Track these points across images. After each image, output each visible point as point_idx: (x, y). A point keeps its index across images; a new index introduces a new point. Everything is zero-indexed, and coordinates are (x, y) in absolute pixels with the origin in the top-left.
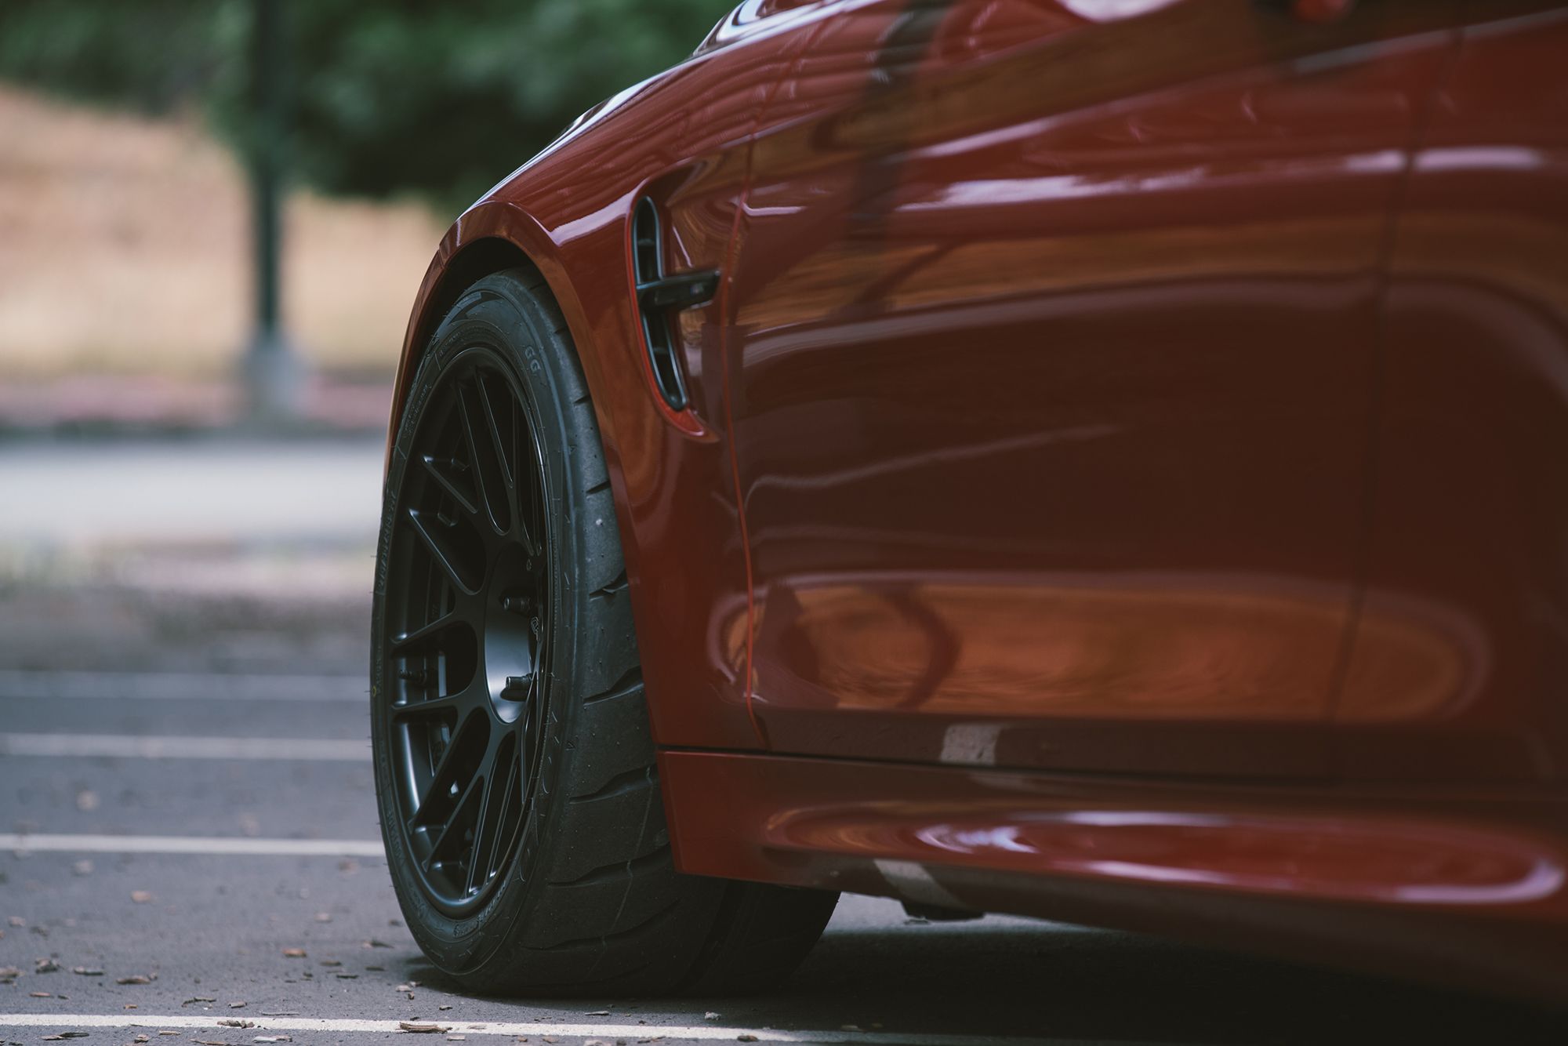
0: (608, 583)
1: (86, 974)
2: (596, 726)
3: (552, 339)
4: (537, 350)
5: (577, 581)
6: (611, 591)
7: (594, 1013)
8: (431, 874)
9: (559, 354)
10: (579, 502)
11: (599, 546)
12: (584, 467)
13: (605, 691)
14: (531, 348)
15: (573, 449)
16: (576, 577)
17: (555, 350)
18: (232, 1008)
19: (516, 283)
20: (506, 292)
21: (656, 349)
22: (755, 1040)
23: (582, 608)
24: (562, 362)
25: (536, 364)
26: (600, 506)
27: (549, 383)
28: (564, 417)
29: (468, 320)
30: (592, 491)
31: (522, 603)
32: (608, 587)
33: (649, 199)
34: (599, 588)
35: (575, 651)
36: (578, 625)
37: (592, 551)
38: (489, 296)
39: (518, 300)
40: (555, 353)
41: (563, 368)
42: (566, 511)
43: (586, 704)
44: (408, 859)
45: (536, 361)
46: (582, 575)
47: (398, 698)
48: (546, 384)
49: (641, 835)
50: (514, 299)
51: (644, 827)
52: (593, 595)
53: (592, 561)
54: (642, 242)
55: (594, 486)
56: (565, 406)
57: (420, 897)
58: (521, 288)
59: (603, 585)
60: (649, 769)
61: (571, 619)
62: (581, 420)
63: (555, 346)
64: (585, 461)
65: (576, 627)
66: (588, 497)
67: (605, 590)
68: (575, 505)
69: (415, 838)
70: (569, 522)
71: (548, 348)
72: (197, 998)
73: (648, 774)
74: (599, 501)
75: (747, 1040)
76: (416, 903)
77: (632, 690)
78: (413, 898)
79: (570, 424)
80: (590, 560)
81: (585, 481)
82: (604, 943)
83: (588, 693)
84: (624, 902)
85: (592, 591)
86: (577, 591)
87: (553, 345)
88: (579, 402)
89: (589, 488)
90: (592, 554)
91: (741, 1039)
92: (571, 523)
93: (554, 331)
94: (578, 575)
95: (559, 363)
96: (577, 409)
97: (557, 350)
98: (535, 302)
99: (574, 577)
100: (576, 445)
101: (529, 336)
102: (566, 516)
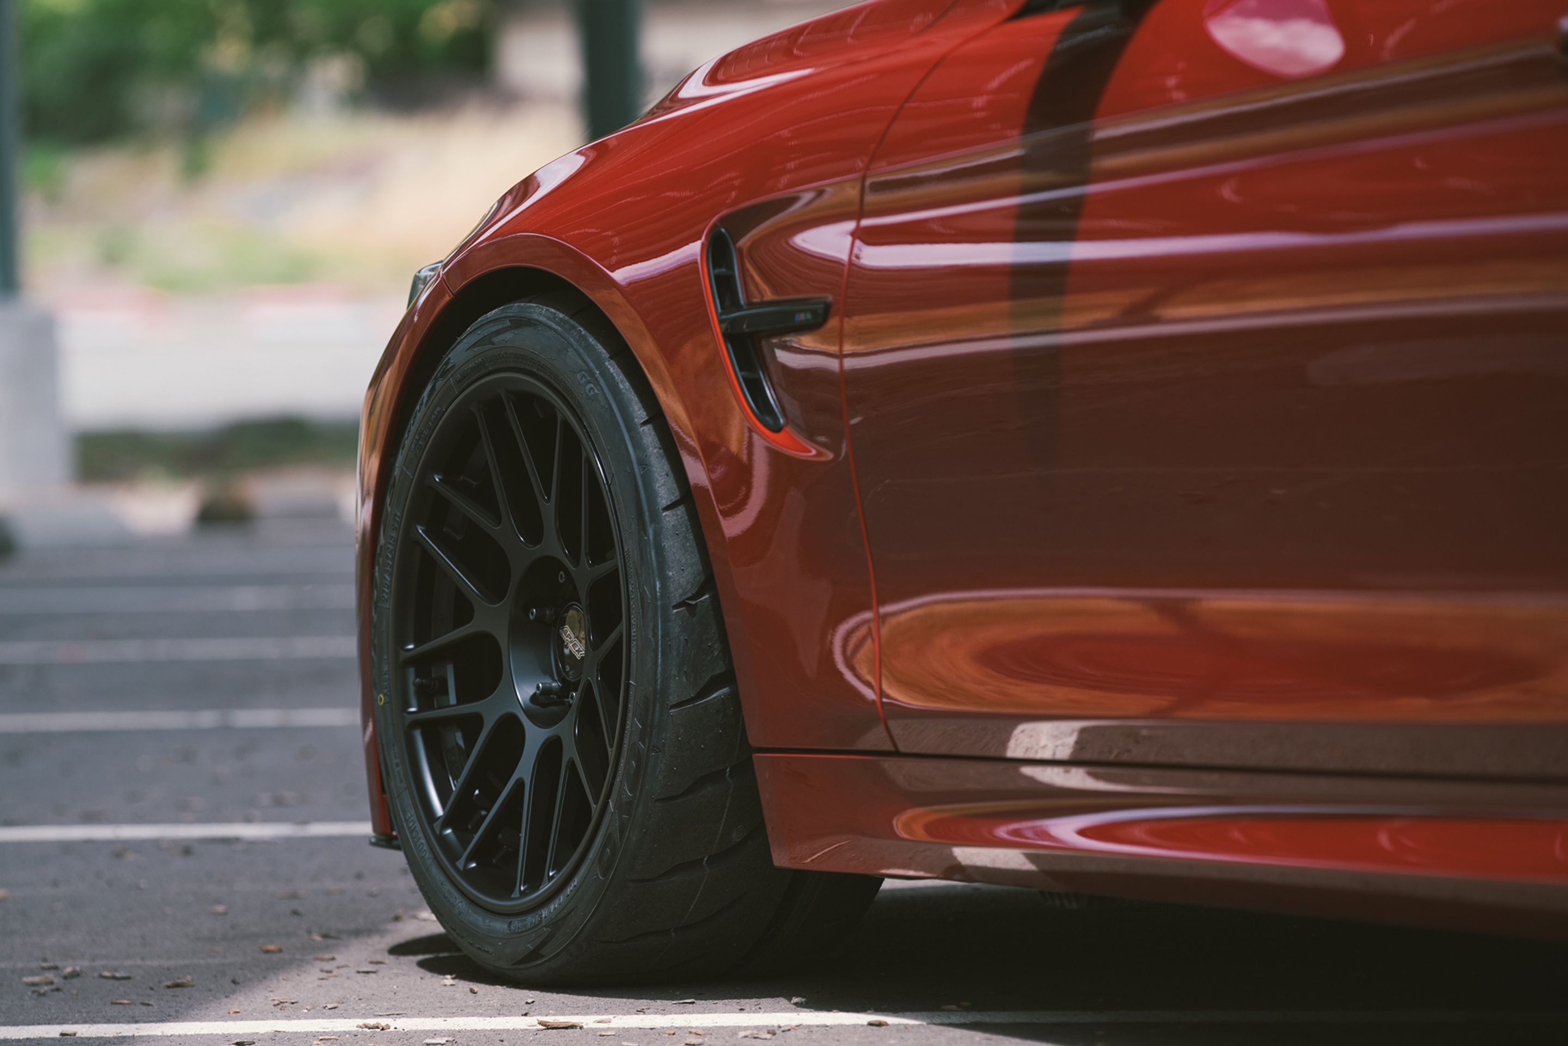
0: (689, 595)
1: (114, 978)
2: (682, 731)
3: (607, 363)
4: (592, 374)
5: (658, 594)
6: (693, 602)
7: (681, 1002)
8: (466, 874)
9: (617, 378)
10: (655, 518)
11: (678, 560)
12: (658, 485)
13: (690, 697)
14: (584, 372)
15: (644, 468)
16: (658, 590)
17: (612, 374)
18: (330, 1009)
19: (552, 310)
20: (542, 319)
21: (743, 373)
22: (886, 1024)
23: (666, 620)
24: (621, 386)
25: (592, 388)
26: (676, 522)
27: (610, 405)
28: (631, 438)
29: (495, 346)
30: (668, 508)
31: (547, 612)
32: (689, 599)
33: (723, 230)
34: (682, 600)
35: (660, 660)
36: (662, 636)
37: (671, 565)
38: (519, 323)
39: (559, 326)
40: (614, 378)
41: (624, 391)
42: (642, 528)
43: (671, 711)
44: (436, 858)
45: (592, 385)
46: (664, 587)
47: (407, 705)
48: (607, 407)
49: (720, 832)
50: (554, 326)
51: (723, 824)
52: (676, 607)
53: (673, 574)
54: (717, 271)
55: (669, 503)
56: (631, 427)
57: (456, 894)
58: (561, 315)
59: (684, 597)
60: (728, 770)
61: (653, 630)
62: (650, 439)
63: (612, 370)
64: (657, 479)
65: (660, 637)
66: (664, 514)
67: (687, 601)
68: (651, 522)
69: (442, 839)
70: (646, 538)
71: (605, 373)
72: (282, 1001)
73: (728, 774)
74: (675, 518)
75: (880, 1025)
76: (452, 900)
77: (715, 695)
78: (447, 895)
79: (638, 445)
80: (670, 574)
81: (659, 499)
82: (673, 934)
83: (674, 700)
84: (698, 895)
85: (675, 604)
86: (659, 603)
87: (609, 370)
88: (645, 423)
89: (665, 506)
90: (673, 567)
91: (871, 1024)
92: (649, 539)
93: (608, 356)
94: (660, 589)
95: (619, 387)
96: (643, 430)
97: (615, 375)
98: (582, 329)
99: (656, 590)
100: (647, 465)
101: (580, 361)
102: (642, 532)
